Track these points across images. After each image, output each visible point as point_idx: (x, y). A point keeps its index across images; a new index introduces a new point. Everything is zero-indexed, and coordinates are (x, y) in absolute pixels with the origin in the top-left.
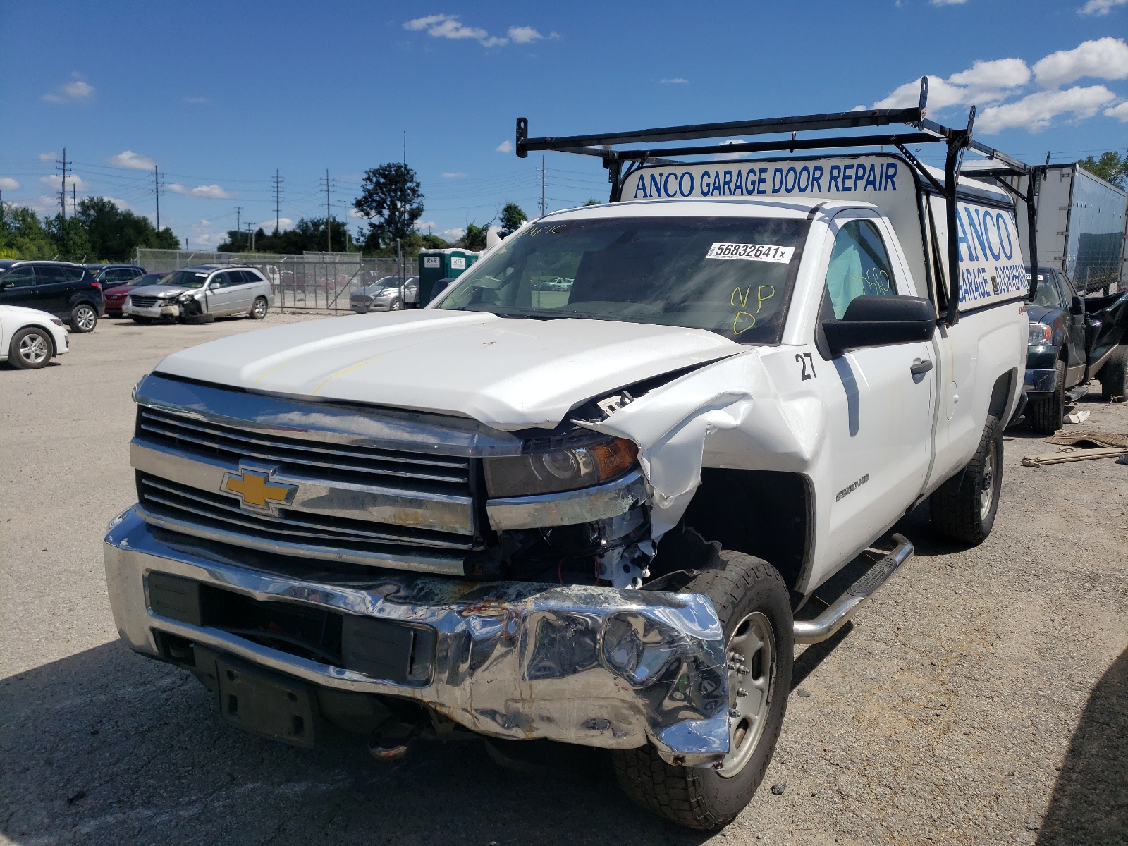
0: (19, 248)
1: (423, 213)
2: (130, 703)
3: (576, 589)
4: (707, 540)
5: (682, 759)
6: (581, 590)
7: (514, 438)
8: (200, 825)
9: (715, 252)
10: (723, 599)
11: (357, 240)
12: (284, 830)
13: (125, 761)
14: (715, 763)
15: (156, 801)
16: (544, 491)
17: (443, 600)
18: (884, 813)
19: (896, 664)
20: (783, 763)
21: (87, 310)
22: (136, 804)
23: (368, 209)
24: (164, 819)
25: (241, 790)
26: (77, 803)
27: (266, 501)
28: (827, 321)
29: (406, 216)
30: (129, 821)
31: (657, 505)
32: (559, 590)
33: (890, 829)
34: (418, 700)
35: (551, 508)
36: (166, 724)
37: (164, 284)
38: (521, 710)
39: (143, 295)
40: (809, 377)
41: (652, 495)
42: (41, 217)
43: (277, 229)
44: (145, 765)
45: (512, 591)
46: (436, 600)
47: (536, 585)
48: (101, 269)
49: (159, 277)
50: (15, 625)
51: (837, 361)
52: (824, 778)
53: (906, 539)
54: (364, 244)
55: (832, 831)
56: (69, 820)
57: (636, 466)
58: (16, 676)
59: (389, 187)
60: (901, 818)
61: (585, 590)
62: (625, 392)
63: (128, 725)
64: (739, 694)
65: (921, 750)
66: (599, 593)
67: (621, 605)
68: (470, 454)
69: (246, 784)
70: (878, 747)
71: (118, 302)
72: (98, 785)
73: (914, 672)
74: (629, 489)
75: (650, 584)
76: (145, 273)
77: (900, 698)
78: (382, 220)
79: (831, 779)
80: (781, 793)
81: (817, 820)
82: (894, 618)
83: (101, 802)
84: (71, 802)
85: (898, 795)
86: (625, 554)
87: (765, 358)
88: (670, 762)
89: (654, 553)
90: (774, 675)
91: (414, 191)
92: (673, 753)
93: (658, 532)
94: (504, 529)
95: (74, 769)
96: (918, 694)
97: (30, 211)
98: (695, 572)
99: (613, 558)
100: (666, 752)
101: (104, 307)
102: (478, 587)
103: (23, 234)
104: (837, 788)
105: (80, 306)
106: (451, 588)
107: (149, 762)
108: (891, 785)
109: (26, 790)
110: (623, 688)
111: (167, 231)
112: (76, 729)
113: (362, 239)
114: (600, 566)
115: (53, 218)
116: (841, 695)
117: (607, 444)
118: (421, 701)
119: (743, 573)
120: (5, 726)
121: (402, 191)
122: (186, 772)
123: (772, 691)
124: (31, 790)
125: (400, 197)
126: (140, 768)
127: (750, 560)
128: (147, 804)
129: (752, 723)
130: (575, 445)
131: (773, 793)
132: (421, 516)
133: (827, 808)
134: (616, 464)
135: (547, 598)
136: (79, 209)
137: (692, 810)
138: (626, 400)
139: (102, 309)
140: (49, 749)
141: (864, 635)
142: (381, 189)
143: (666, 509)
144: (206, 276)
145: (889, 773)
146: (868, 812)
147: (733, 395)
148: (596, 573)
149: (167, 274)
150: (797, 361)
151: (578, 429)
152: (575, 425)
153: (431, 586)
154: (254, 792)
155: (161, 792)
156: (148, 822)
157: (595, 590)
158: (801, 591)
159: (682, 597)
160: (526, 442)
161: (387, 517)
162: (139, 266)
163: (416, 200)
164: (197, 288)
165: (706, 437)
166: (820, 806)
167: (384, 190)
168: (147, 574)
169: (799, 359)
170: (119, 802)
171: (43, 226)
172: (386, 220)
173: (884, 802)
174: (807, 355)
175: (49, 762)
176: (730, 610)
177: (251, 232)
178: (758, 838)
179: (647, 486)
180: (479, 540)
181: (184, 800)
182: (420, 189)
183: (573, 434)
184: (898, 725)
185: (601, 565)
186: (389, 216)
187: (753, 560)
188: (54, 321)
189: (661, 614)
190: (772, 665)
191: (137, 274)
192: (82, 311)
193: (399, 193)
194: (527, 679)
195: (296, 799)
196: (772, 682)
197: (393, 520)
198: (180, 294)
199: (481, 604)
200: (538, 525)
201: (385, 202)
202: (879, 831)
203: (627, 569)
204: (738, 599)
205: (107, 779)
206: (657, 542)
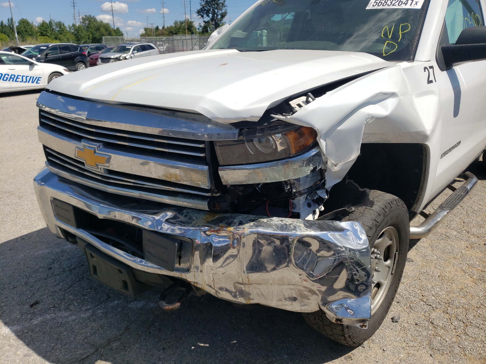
0: (60, 39)
1: (227, 15)
2: (68, 253)
3: (276, 220)
4: (362, 187)
5: (340, 320)
6: (279, 221)
7: (233, 127)
8: (89, 323)
9: (372, 5)
10: (370, 223)
11: (199, 29)
12: (129, 328)
13: (61, 285)
14: (361, 324)
15: (72, 307)
16: (254, 161)
17: (197, 224)
18: (459, 339)
19: (463, 244)
20: (398, 302)
21: (82, 65)
22: (62, 308)
23: (203, 14)
24: (73, 318)
25: (112, 304)
26: (35, 307)
27: (96, 164)
28: (444, 45)
29: (219, 17)
30: (57, 318)
31: (330, 169)
32: (265, 220)
33: (464, 349)
34: (184, 279)
35: (258, 173)
36: (82, 265)
37: (114, 52)
38: (243, 289)
39: (105, 57)
40: (431, 82)
41: (327, 163)
42: (66, 25)
43: (164, 26)
44: (70, 287)
45: (236, 221)
46: (193, 224)
47: (252, 217)
48: (88, 47)
49: (111, 49)
50: (26, 211)
51: (449, 71)
52: (423, 313)
53: (473, 175)
54: (201, 31)
55: (428, 348)
56: (29, 316)
57: (316, 144)
58: (21, 237)
59: (211, 3)
60: (470, 342)
61: (282, 221)
62: (310, 94)
63: (65, 265)
64: (376, 270)
65: (481, 298)
66: (291, 223)
67: (304, 232)
68: (206, 138)
69: (114, 301)
70: (455, 295)
71: (95, 61)
72: (46, 297)
73: (474, 249)
74: (310, 161)
75: (324, 217)
76: (106, 47)
77: (467, 265)
78: (209, 19)
79: (427, 315)
80: (397, 322)
81: (419, 341)
82: (461, 216)
83: (46, 307)
84: (32, 306)
85: (468, 327)
86: (308, 197)
87: (405, 70)
88: (334, 321)
89: (327, 197)
90: (397, 259)
91: (223, 4)
92: (335, 317)
93: (329, 184)
94: (230, 184)
95: (37, 288)
96: (477, 263)
97: (62, 23)
98: (353, 209)
99: (300, 201)
100: (331, 315)
101: (89, 63)
102: (217, 216)
103: (61, 34)
104: (430, 320)
105: (79, 63)
106: (203, 216)
107: (72, 286)
108: (464, 320)
109: (13, 299)
110: (305, 280)
111: (118, 29)
112: (42, 266)
113: (200, 28)
114: (292, 205)
115: (71, 25)
116: (432, 261)
117: (296, 131)
118: (186, 280)
119: (383, 206)
120: (11, 263)
121: (218, 4)
122: (87, 292)
123: (395, 267)
124: (15, 299)
125: (217, 7)
126: (67, 289)
127: (387, 197)
128: (67, 309)
129: (382, 285)
130: (273, 132)
131: (392, 321)
132: (179, 176)
133: (425, 333)
134: (301, 144)
135: (257, 226)
136: (81, 20)
137: (345, 340)
138: (310, 99)
139: (88, 64)
140: (27, 277)
141: (444, 226)
142: (208, 4)
143: (336, 172)
144: (130, 47)
145: (462, 312)
146: (450, 337)
147: (385, 94)
148: (290, 208)
149: (114, 48)
150: (425, 71)
151: (276, 121)
152: (273, 118)
153: (191, 214)
154: (118, 306)
155: (74, 303)
156: (66, 319)
157: (288, 221)
158: (415, 211)
159: (344, 224)
160: (241, 130)
161: (160, 176)
162: (104, 45)
163: (224, 8)
164: (127, 53)
165: (365, 124)
166: (420, 332)
167: (210, 4)
168: (52, 199)
169: (426, 70)
170: (54, 307)
171: (68, 29)
172: (211, 19)
173: (460, 332)
174: (431, 67)
175: (26, 283)
176: (374, 230)
177: (153, 28)
178: (383, 350)
179: (323, 158)
180: (215, 191)
181: (84, 308)
182: (225, 3)
183: (272, 125)
184: (466, 282)
185: (293, 203)
186: (212, 17)
187: (389, 197)
188: (65, 70)
189: (331, 236)
190: (396, 253)
191: (103, 48)
192: (80, 65)
193: (216, 6)
194: (246, 273)
195: (137, 311)
196: (395, 263)
197: (164, 178)
198: (120, 56)
199: (217, 228)
200: (251, 182)
201: (210, 10)
202: (457, 350)
203: (309, 205)
204: (380, 223)
205: (51, 294)
206: (329, 190)
